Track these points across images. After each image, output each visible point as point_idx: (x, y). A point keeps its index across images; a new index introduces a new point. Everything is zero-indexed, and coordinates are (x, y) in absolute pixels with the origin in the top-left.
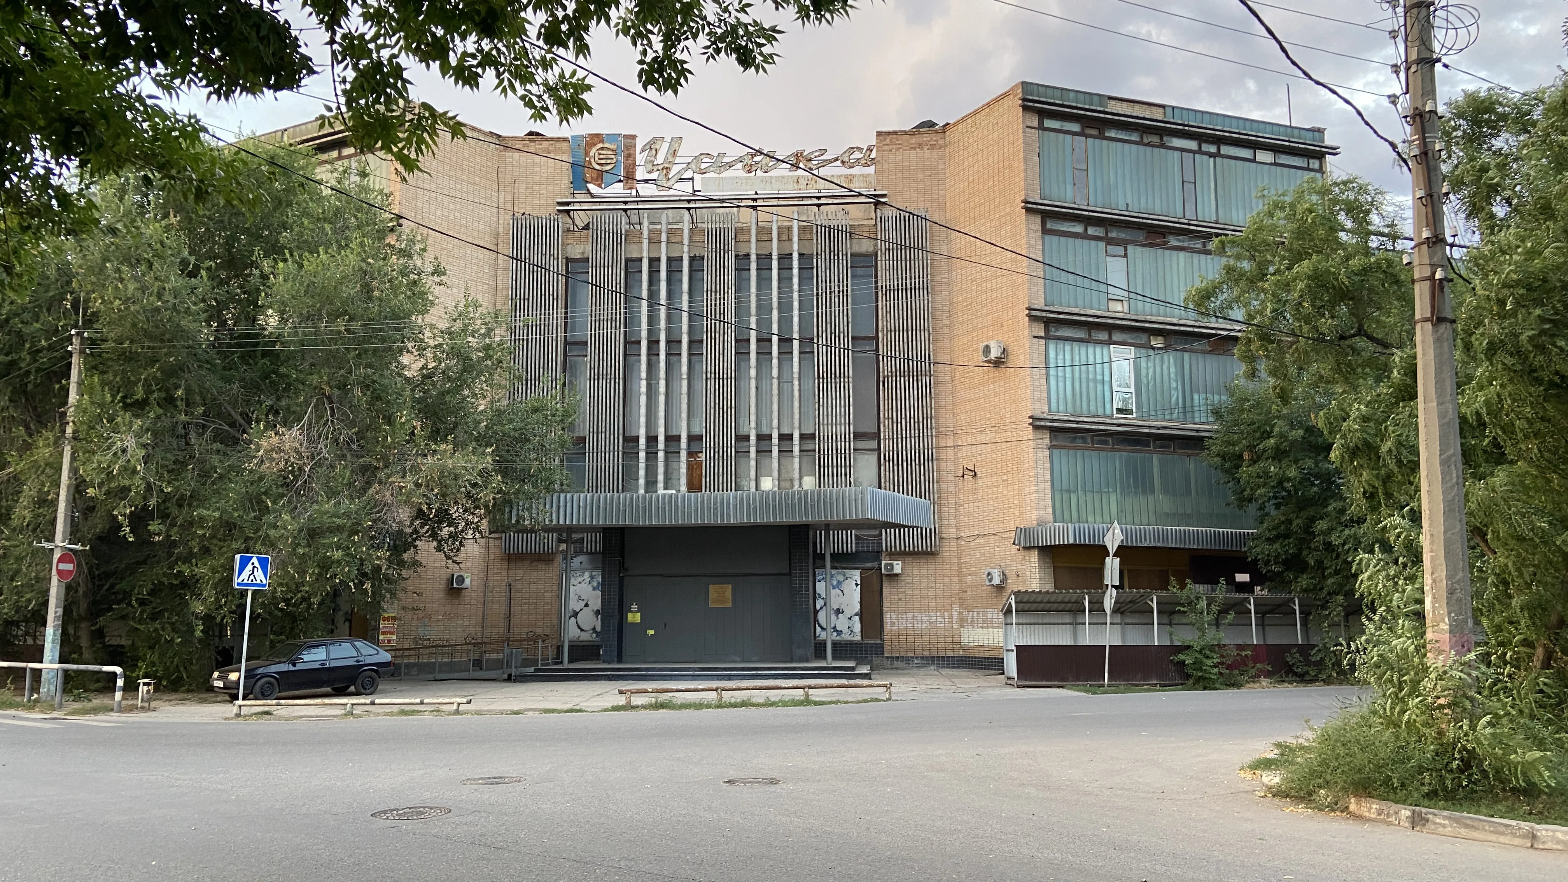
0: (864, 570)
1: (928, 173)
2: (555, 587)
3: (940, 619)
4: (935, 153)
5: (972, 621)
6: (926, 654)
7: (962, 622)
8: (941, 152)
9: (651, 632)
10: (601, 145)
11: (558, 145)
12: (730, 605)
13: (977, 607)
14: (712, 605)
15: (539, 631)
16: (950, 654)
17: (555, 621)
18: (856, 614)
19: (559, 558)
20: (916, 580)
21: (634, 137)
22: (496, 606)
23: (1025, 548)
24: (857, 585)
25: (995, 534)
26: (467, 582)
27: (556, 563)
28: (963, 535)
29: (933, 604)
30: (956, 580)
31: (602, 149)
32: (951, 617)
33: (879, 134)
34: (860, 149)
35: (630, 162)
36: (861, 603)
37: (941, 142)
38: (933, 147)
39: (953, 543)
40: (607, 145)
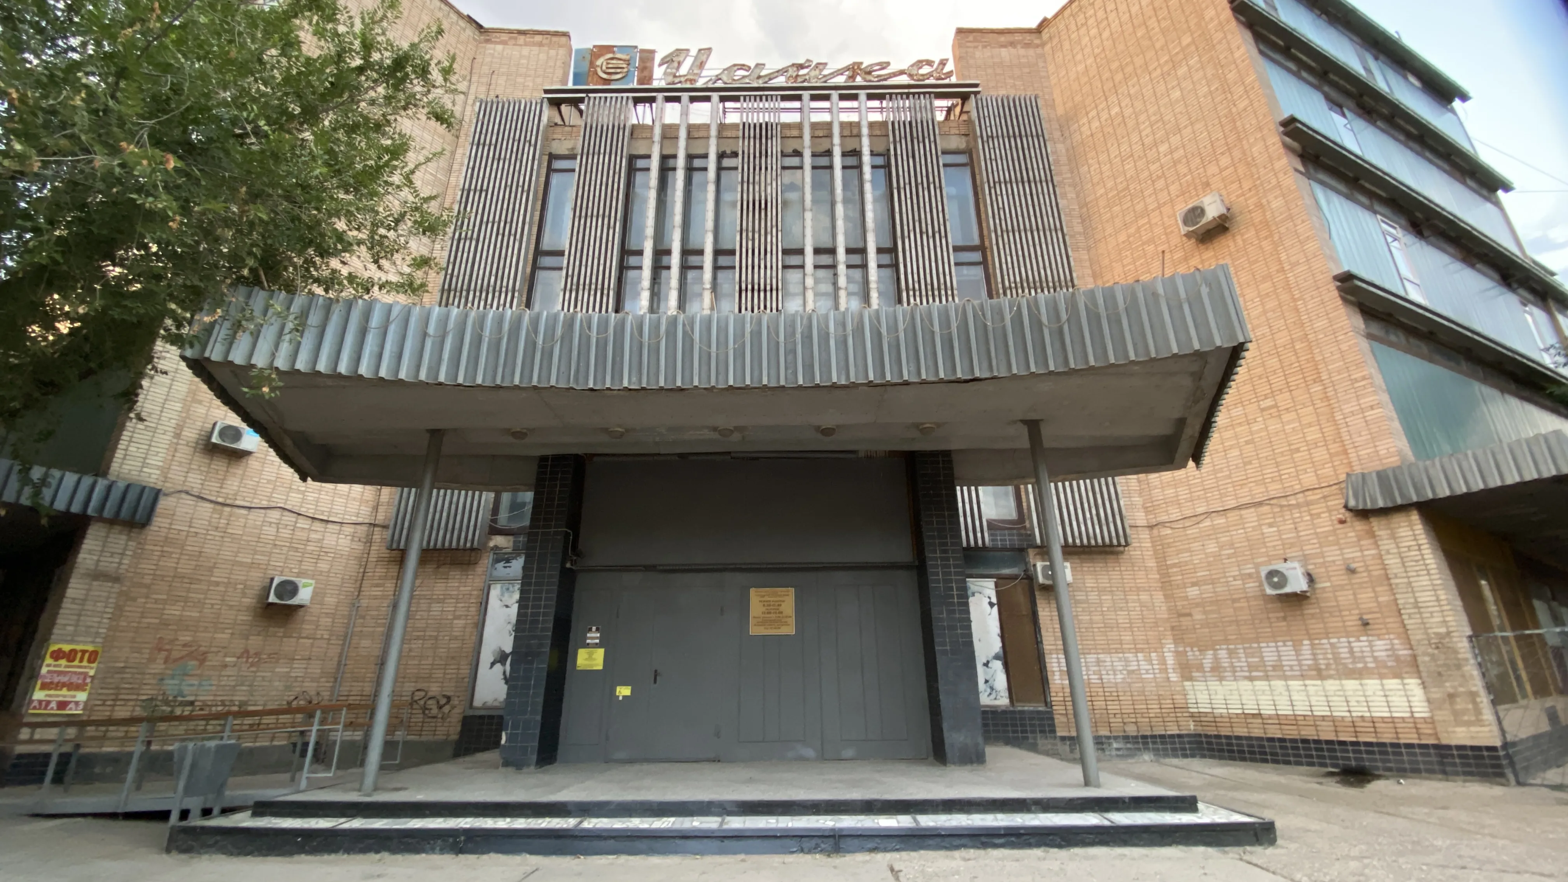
0: (1000, 581)
1: (1027, 70)
2: (473, 610)
3: (1144, 666)
4: (1031, 52)
5: (1213, 669)
6: (1131, 730)
7: (1187, 671)
8: (1039, 51)
9: (624, 691)
10: (610, 56)
11: (555, 39)
12: (789, 629)
13: (1226, 641)
14: (755, 630)
15: (435, 689)
16: (1173, 730)
17: (465, 671)
18: (996, 657)
19: (486, 560)
20: (1093, 597)
21: (653, 52)
22: (366, 643)
23: (1364, 514)
24: (991, 605)
25: (1260, 504)
26: (304, 595)
27: (479, 569)
28: (1164, 518)
29: (1127, 637)
30: (1159, 597)
31: (612, 59)
32: (1163, 661)
33: (960, 31)
34: (929, 63)
35: (646, 73)
36: (1003, 637)
37: (1037, 41)
38: (1027, 46)
39: (1145, 535)
40: (618, 56)
